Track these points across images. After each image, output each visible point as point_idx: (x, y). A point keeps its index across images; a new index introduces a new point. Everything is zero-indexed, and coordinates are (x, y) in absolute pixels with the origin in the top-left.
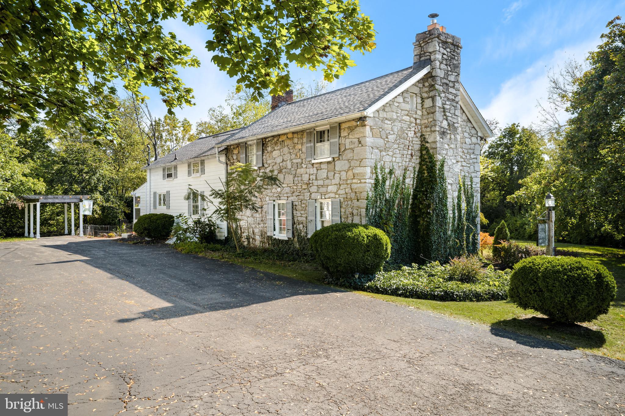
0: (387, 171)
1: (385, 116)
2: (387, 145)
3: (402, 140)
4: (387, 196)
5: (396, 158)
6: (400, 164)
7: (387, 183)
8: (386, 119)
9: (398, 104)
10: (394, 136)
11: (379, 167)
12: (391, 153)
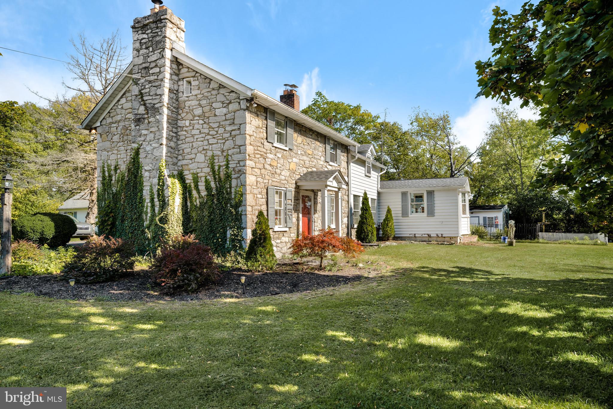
0: (112, 168)
1: (111, 121)
2: (112, 146)
3: (126, 137)
4: (114, 189)
5: (120, 154)
6: (125, 160)
7: (113, 178)
8: (112, 123)
9: (121, 106)
10: (118, 136)
11: (106, 166)
12: (115, 152)
